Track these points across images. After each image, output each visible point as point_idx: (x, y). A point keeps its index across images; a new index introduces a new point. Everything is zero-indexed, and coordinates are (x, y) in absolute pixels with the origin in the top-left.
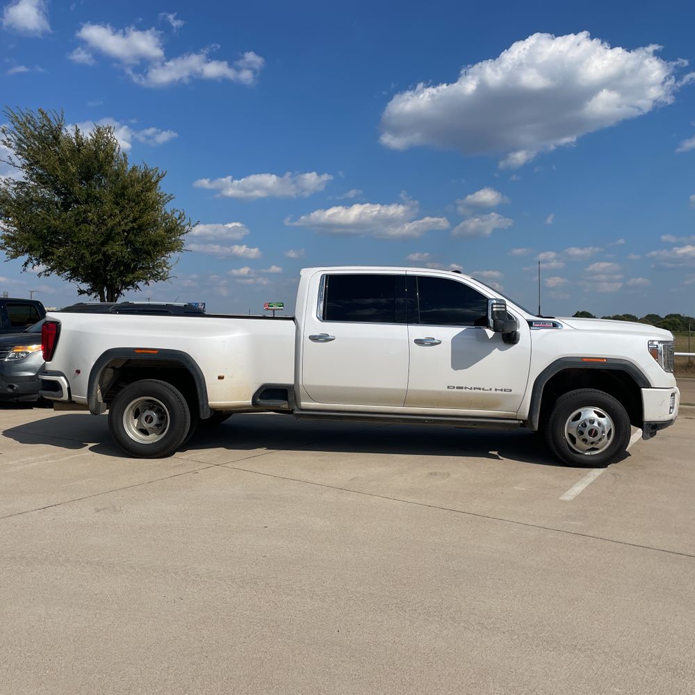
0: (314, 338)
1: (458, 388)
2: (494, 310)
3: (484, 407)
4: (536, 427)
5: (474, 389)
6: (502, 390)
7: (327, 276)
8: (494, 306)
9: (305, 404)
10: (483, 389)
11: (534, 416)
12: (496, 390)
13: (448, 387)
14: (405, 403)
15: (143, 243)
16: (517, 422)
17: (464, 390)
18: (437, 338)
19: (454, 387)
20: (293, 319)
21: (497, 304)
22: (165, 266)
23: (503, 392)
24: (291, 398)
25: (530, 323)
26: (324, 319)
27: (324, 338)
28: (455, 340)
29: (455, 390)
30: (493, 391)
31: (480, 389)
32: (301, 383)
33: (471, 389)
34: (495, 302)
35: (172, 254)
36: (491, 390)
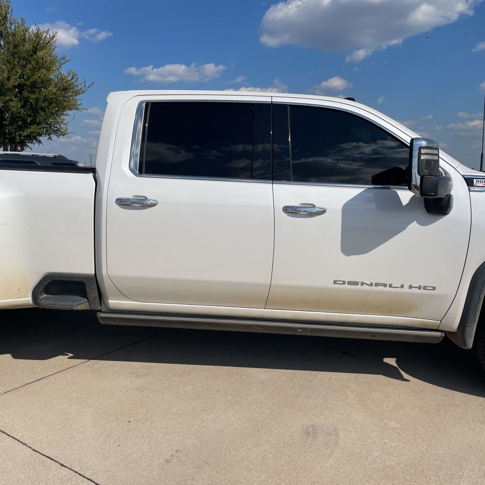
0: (123, 203)
1: (350, 283)
2: (422, 158)
3: (389, 312)
4: (470, 344)
5: (377, 285)
6: (419, 288)
7: (147, 104)
8: (423, 151)
9: (114, 302)
10: (390, 286)
11: (468, 328)
12: (411, 287)
13: (335, 282)
14: (266, 304)
15: (37, 99)
16: (439, 334)
17: (359, 287)
18: (319, 204)
19: (344, 283)
20: (92, 170)
21: (427, 148)
22: (62, 122)
23: (422, 291)
24: (93, 294)
25: (469, 181)
26: (141, 172)
27: (141, 203)
28: (348, 209)
29: (346, 286)
30: (406, 289)
31: (385, 285)
32: (104, 272)
33: (371, 285)
34: (424, 143)
35: (69, 112)
36: (402, 286)
